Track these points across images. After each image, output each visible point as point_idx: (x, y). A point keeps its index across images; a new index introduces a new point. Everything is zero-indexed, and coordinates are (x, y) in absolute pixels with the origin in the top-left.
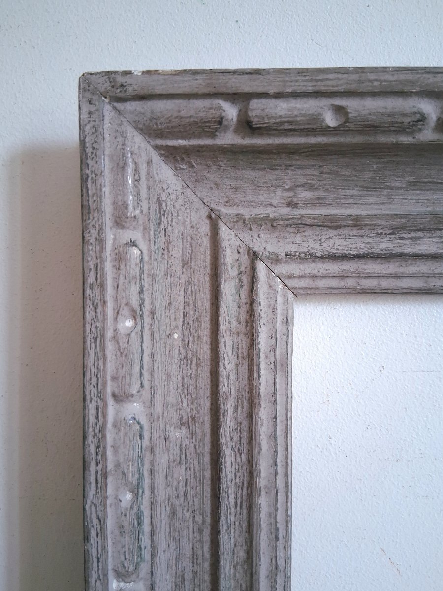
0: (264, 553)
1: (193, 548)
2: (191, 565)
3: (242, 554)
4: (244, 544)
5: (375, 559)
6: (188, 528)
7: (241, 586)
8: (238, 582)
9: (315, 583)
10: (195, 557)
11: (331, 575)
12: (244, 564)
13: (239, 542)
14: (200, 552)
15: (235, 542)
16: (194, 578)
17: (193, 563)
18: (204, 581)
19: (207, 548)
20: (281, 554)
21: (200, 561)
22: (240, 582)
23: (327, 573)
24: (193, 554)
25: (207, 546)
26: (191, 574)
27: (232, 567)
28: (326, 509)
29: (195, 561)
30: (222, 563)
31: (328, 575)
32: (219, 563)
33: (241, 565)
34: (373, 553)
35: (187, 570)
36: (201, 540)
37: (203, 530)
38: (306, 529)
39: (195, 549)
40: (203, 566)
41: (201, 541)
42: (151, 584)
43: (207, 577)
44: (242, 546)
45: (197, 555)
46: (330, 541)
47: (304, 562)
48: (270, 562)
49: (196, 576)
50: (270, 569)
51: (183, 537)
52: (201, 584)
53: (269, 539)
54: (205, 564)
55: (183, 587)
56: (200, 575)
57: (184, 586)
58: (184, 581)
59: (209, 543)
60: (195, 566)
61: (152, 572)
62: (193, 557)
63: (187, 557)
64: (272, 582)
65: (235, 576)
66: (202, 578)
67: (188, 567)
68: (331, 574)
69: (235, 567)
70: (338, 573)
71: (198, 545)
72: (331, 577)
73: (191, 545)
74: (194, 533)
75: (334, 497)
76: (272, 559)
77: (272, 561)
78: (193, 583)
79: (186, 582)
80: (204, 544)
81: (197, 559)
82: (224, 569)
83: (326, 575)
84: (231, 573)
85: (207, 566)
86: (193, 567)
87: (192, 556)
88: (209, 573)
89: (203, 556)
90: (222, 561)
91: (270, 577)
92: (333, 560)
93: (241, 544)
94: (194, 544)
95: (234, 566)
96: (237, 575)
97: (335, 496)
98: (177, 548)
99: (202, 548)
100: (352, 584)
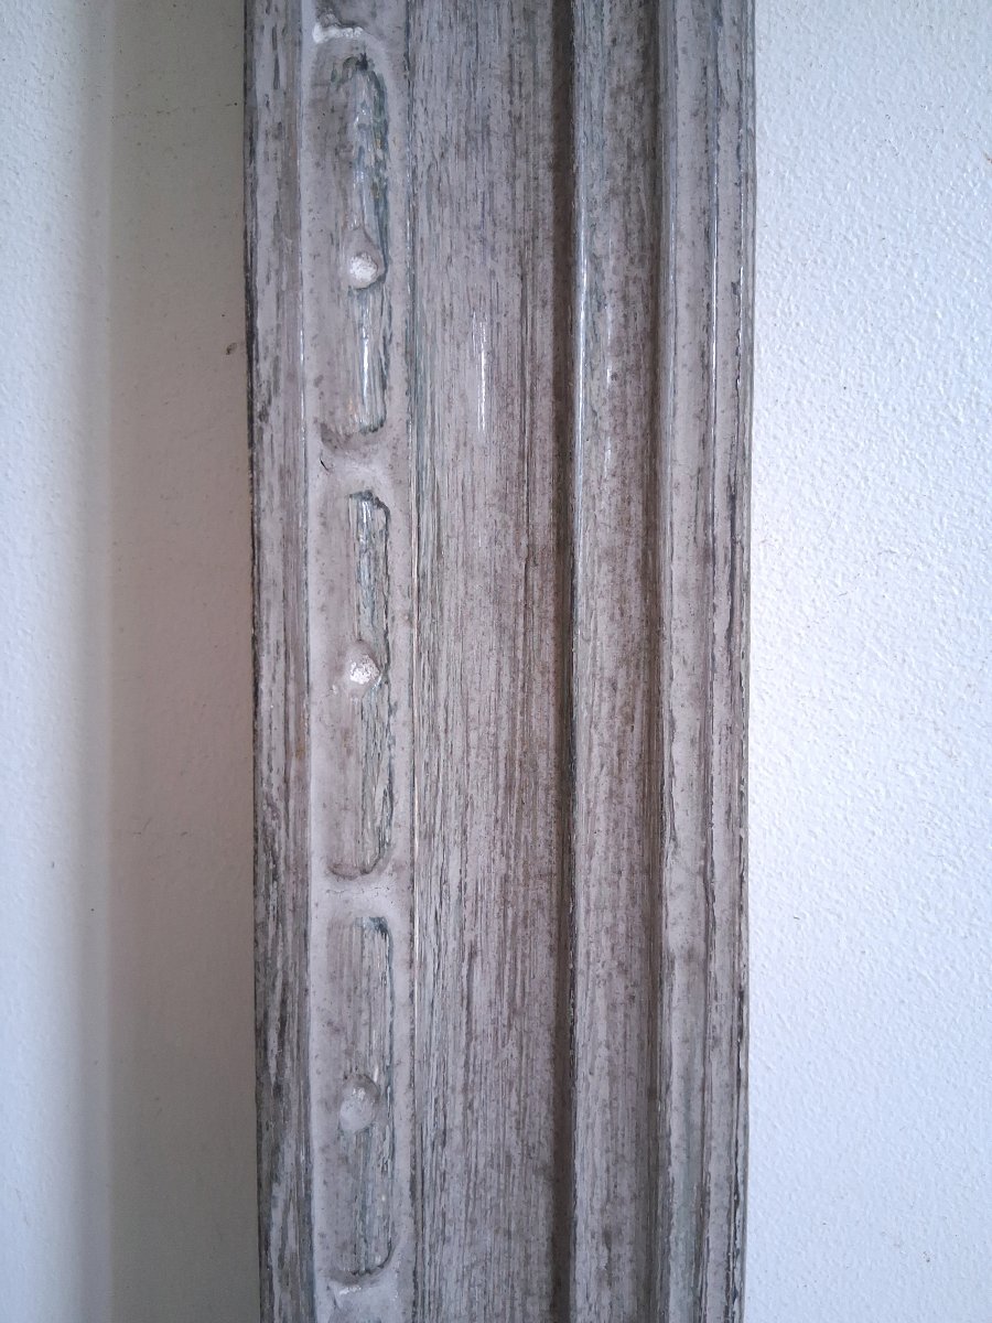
0: (684, 51)
1: (510, 56)
2: (506, 98)
3: (631, 63)
4: (635, 36)
5: (971, 184)
6: (498, 6)
7: (629, 147)
8: (622, 137)
9: (819, 261)
10: (516, 78)
11: (857, 236)
12: (637, 88)
13: (623, 36)
14: (527, 66)
15: (612, 33)
16: (513, 132)
17: (511, 93)
18: (539, 139)
19: (544, 56)
20: (728, 64)
21: (528, 87)
22: (626, 135)
23: (848, 229)
24: (511, 72)
25: (545, 49)
26: (506, 121)
27: (607, 96)
28: (841, 61)
29: (516, 88)
30: (581, 70)
31: (850, 237)
32: (573, 69)
33: (630, 93)
34: (965, 170)
35: (496, 108)
36: (529, 35)
37: (534, 13)
38: (793, 117)
39: (516, 58)
40: (534, 102)
41: (531, 40)
42: (406, 55)
43: (545, 128)
44: (629, 43)
45: (520, 73)
46: (854, 144)
47: (790, 206)
48: (700, 74)
49: (517, 126)
50: (702, 95)
51: (487, 23)
52: (531, 147)
53: (697, 19)
54: (541, 94)
55: (486, 150)
56: (527, 123)
57: (490, 149)
58: (488, 134)
59: (549, 40)
60: (516, 101)
61: (408, 25)
62: (511, 79)
63: (496, 76)
64: (707, 127)
65: (614, 120)
66: (531, 133)
67: (499, 103)
68: (859, 232)
69: (614, 96)
70: (877, 229)
71: (522, 49)
72: (859, 242)
73: (506, 49)
74: (512, 19)
75: (860, 28)
76: (705, 68)
77: (705, 73)
78: (511, 146)
79: (494, 140)
80: (539, 46)
81: (520, 84)
82: (589, 89)
83: (845, 238)
84: (605, 111)
85: (544, 99)
86: (511, 102)
87: (507, 75)
88: (550, 116)
89: (535, 74)
90: (582, 64)
91: (702, 115)
92: (863, 194)
93: (627, 38)
94: (512, 46)
95: (611, 96)
96: (620, 118)
97: (863, 26)
98: (471, 43)
99: (534, 55)
100: (915, 256)
